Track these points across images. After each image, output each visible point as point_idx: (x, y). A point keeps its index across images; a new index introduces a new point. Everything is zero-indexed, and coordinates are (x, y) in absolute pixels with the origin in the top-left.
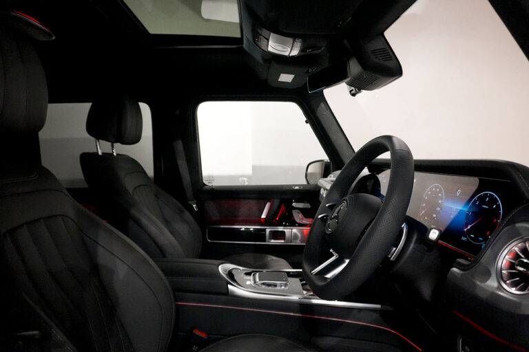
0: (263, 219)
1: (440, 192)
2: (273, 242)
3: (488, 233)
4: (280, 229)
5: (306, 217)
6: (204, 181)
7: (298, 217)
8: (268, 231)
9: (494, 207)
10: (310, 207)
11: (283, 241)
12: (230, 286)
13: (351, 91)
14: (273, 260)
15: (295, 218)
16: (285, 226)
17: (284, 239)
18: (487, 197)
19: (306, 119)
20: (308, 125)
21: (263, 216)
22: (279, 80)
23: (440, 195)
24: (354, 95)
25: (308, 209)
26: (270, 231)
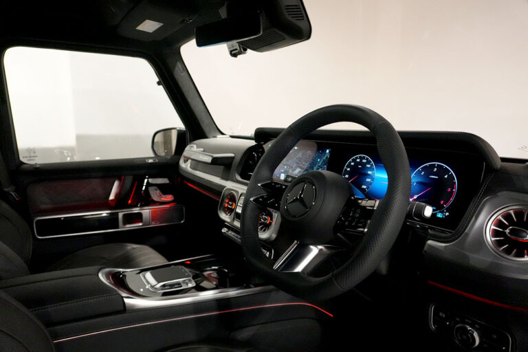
0: (112, 200)
1: (368, 162)
2: (129, 227)
3: (442, 202)
4: (136, 210)
5: (164, 194)
6: (22, 159)
7: (155, 195)
8: (121, 215)
9: (446, 177)
10: (168, 182)
11: (141, 224)
12: (126, 300)
13: (231, 52)
14: (134, 248)
15: (152, 196)
16: (142, 206)
17: (141, 221)
18: (435, 167)
19: (157, 80)
20: (161, 86)
21: (112, 197)
22: (137, 28)
23: (368, 166)
24: (235, 55)
25: (167, 184)
26: (124, 215)
